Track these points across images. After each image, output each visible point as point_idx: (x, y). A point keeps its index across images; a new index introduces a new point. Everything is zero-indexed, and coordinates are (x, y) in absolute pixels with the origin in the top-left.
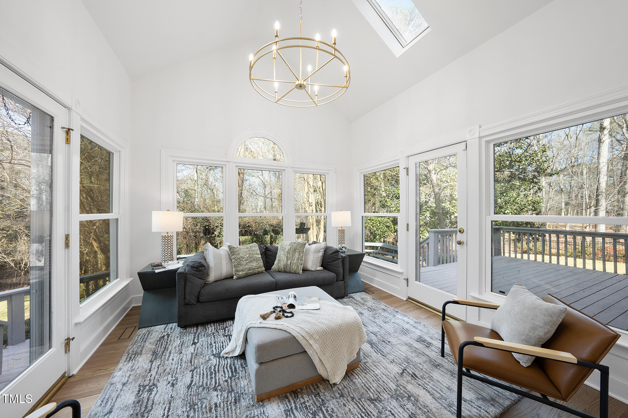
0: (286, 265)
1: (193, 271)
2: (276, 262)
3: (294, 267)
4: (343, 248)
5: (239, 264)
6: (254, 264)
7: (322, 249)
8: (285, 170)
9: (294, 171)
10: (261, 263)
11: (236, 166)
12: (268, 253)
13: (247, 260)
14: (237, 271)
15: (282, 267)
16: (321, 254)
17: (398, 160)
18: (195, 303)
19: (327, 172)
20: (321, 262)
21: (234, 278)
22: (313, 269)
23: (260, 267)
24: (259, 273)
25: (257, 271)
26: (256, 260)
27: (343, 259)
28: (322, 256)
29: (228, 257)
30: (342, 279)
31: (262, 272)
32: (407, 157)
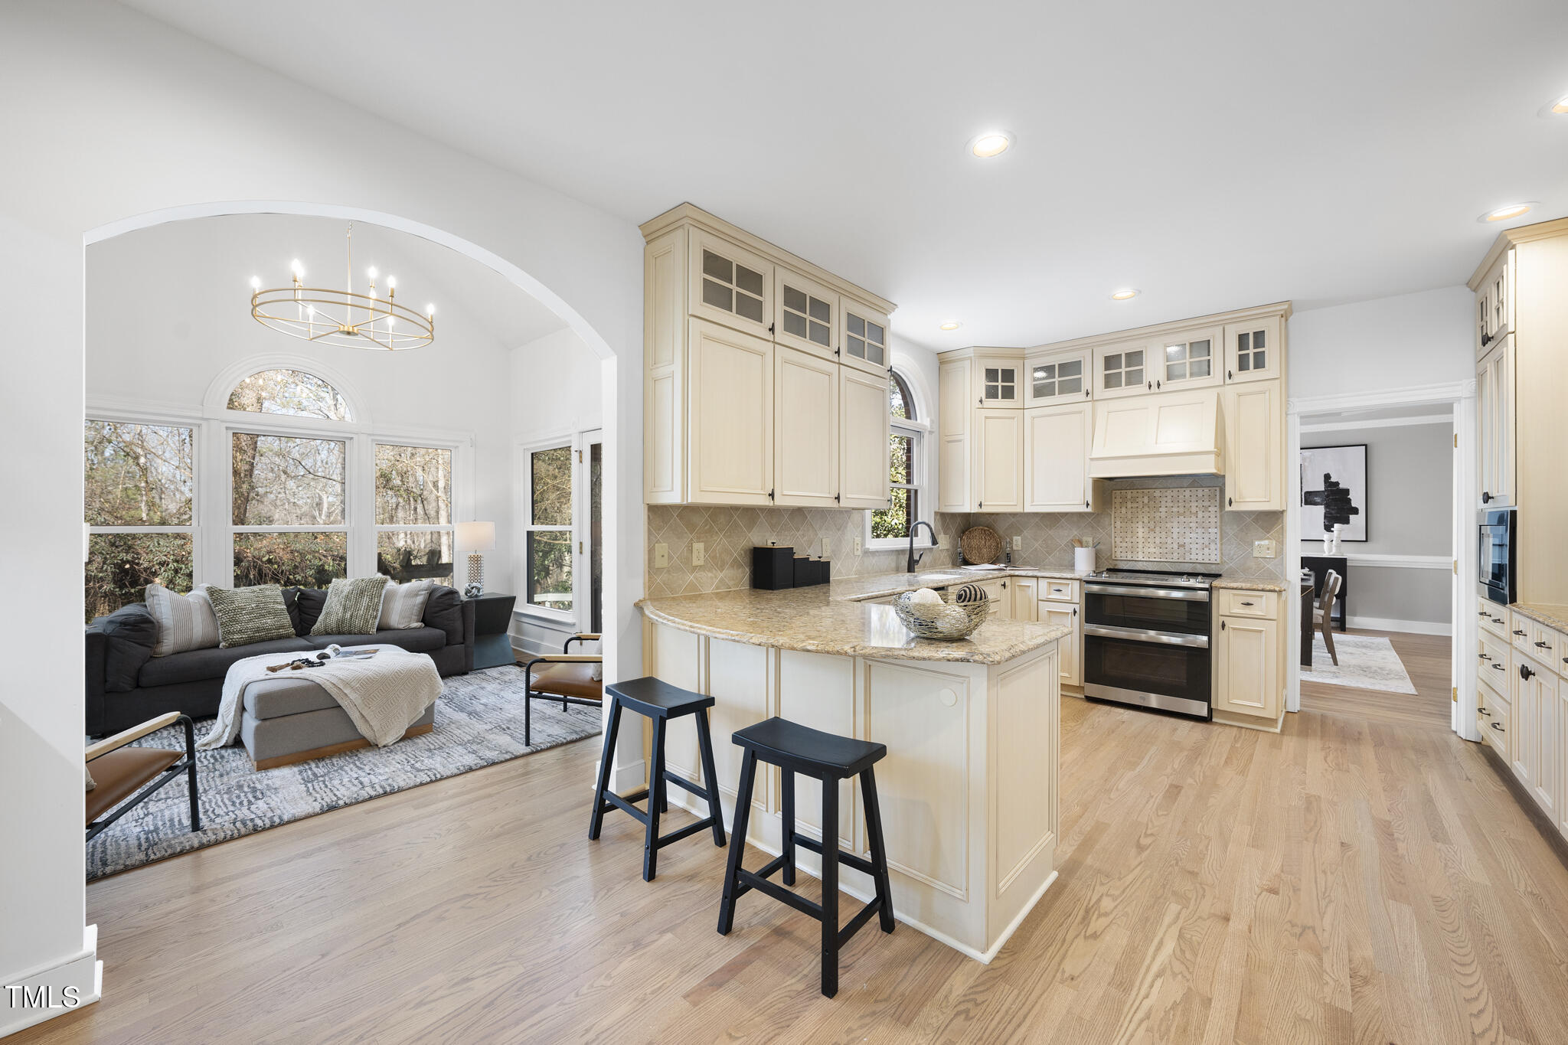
0: (342, 621)
1: (127, 632)
2: (321, 618)
3: (358, 623)
4: (473, 588)
5: (234, 620)
6: (269, 621)
7: (423, 590)
8: (352, 438)
9: (373, 440)
10: (286, 620)
11: (227, 428)
12: (304, 602)
13: (251, 613)
14: (229, 633)
15: (334, 625)
16: (420, 599)
17: (570, 435)
18: (130, 689)
19: (457, 444)
20: (420, 612)
21: (220, 646)
22: (401, 627)
23: (282, 627)
24: (280, 637)
25: (274, 633)
26: (276, 613)
27: (464, 606)
28: (422, 603)
29: (205, 608)
30: (462, 641)
31: (288, 637)
32: (580, 432)
